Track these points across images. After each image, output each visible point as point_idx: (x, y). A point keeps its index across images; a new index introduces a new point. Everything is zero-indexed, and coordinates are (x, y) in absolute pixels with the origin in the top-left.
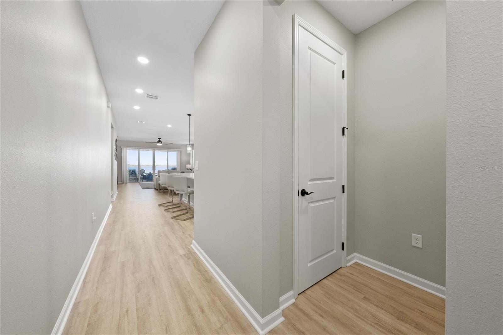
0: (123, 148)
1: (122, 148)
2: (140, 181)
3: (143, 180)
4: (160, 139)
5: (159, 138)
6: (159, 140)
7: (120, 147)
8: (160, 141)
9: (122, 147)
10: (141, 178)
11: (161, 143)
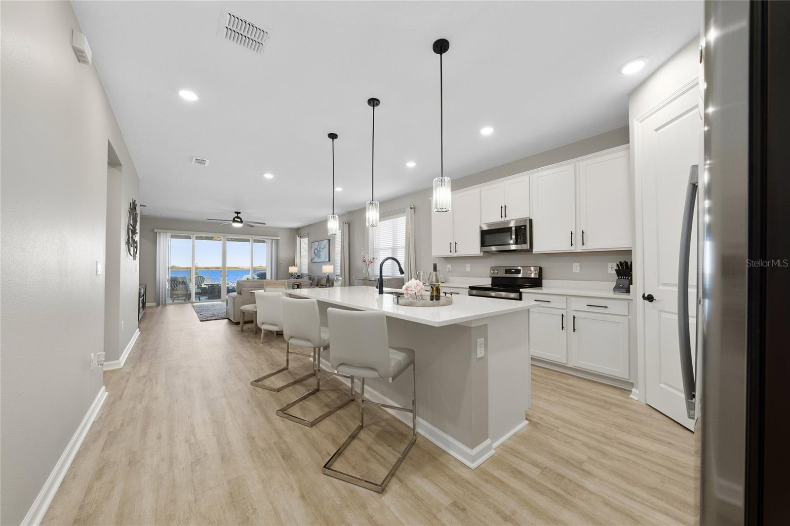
0: (158, 234)
1: (156, 233)
2: (194, 300)
3: (201, 298)
4: (238, 213)
5: (237, 211)
6: (236, 215)
7: (153, 230)
8: (237, 218)
9: (156, 231)
10: (196, 294)
11: (241, 222)
